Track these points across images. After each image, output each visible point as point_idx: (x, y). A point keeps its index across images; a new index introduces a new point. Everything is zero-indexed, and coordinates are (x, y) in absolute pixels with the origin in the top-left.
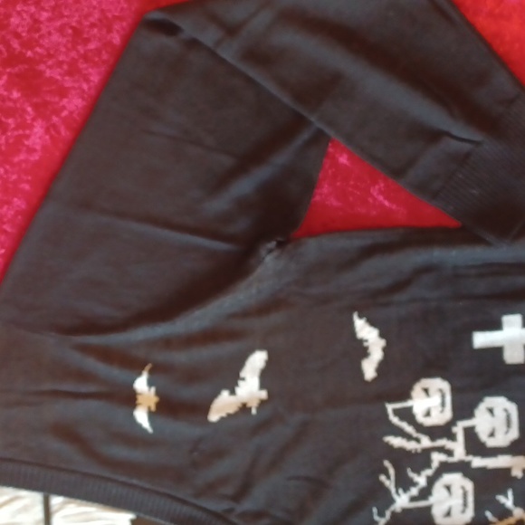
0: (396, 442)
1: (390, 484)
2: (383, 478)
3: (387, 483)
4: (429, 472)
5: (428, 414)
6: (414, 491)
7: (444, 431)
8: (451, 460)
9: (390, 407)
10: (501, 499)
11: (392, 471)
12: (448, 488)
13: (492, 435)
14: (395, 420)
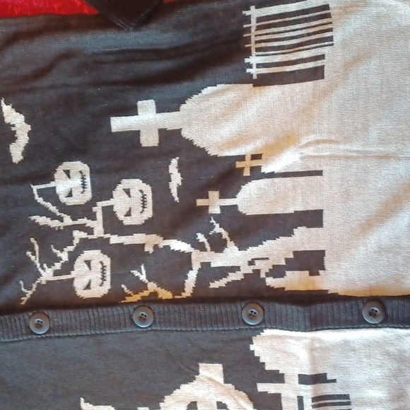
0: (42, 220)
1: (35, 259)
2: (29, 253)
3: (33, 258)
4: (71, 248)
5: (70, 195)
6: (58, 266)
7: (85, 210)
8: (90, 237)
9: (35, 188)
10: (136, 273)
11: (37, 247)
12: (88, 263)
13: (128, 214)
14: (40, 200)
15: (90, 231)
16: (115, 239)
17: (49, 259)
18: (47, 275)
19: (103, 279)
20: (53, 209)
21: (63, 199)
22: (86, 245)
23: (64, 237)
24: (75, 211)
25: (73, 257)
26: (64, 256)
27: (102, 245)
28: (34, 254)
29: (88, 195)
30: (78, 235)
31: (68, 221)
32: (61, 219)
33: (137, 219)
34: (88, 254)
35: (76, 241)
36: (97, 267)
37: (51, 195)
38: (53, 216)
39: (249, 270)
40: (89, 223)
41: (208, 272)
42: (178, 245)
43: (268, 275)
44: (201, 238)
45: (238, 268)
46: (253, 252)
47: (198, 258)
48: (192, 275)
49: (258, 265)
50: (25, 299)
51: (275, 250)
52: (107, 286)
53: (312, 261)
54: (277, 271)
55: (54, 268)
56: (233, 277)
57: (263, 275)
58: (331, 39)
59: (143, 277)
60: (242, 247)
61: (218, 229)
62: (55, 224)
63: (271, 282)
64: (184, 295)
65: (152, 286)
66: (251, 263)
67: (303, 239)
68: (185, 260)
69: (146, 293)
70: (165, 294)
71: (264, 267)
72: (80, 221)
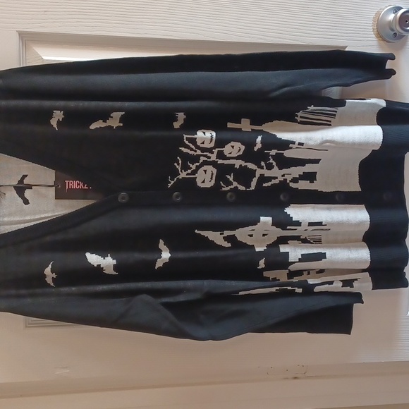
15: (209, 158)
16: (220, 162)
17: (185, 167)
18: (183, 175)
19: (211, 179)
20: (193, 147)
21: (199, 143)
22: (205, 163)
23: (196, 159)
24: (203, 150)
25: (198, 168)
26: (194, 167)
27: (214, 164)
28: (178, 165)
29: (212, 145)
30: (202, 159)
31: (199, 152)
32: (196, 151)
33: (234, 155)
34: (205, 167)
35: (201, 161)
36: (209, 173)
37: (193, 141)
38: (192, 149)
39: (282, 179)
40: (209, 154)
41: (263, 179)
42: (251, 166)
43: (290, 181)
44: (263, 164)
45: (277, 178)
46: (285, 171)
47: (259, 172)
48: (255, 180)
49: (286, 177)
50: (170, 185)
51: (296, 171)
52: (213, 181)
53: (311, 177)
54: (295, 180)
55: (187, 172)
56: (274, 182)
57: (288, 182)
58: (335, 115)
59: (231, 179)
60: (280, 168)
61: (271, 161)
62: (192, 152)
63: (292, 185)
64: (251, 189)
65: (235, 184)
66: (283, 176)
67: (309, 168)
68: (253, 173)
69: (232, 187)
70: (242, 188)
71: (289, 178)
72: (205, 153)
